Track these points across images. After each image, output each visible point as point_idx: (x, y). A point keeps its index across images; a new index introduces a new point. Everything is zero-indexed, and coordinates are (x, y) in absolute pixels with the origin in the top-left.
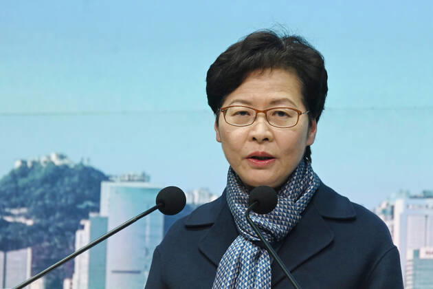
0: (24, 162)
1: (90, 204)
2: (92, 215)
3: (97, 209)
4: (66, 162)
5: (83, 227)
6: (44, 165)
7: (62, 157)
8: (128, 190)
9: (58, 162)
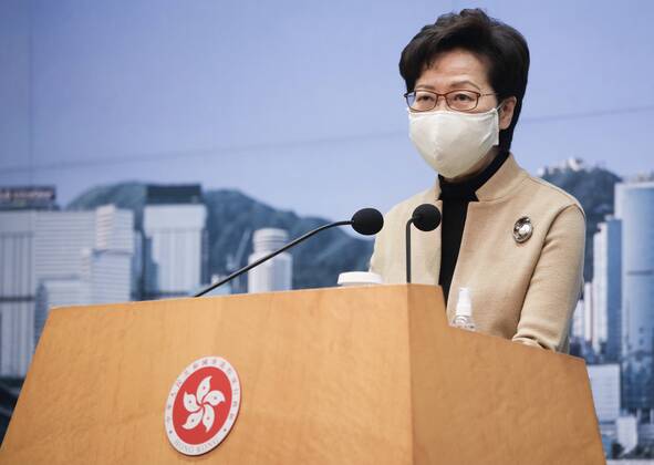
0: (547, 171)
1: (605, 207)
2: (608, 218)
3: (612, 212)
4: (582, 166)
5: (599, 231)
6: (563, 172)
7: (578, 162)
8: (641, 190)
9: (575, 167)
